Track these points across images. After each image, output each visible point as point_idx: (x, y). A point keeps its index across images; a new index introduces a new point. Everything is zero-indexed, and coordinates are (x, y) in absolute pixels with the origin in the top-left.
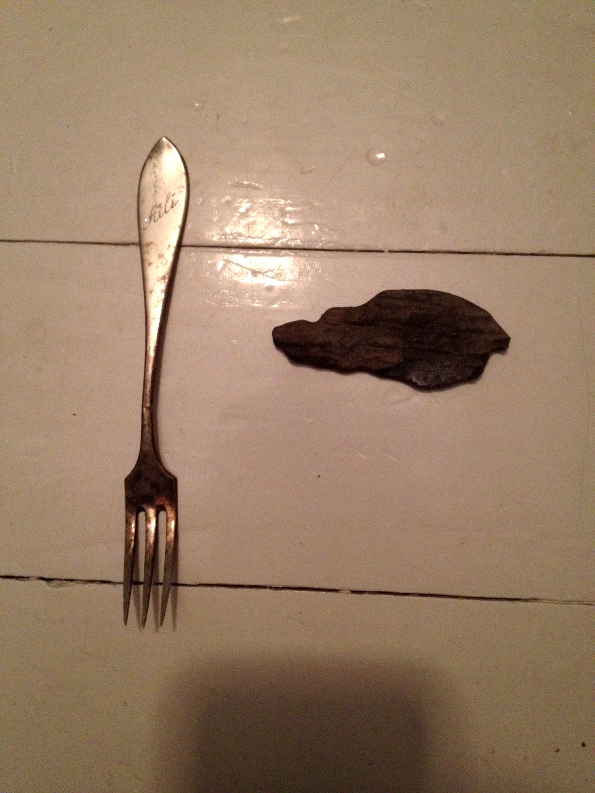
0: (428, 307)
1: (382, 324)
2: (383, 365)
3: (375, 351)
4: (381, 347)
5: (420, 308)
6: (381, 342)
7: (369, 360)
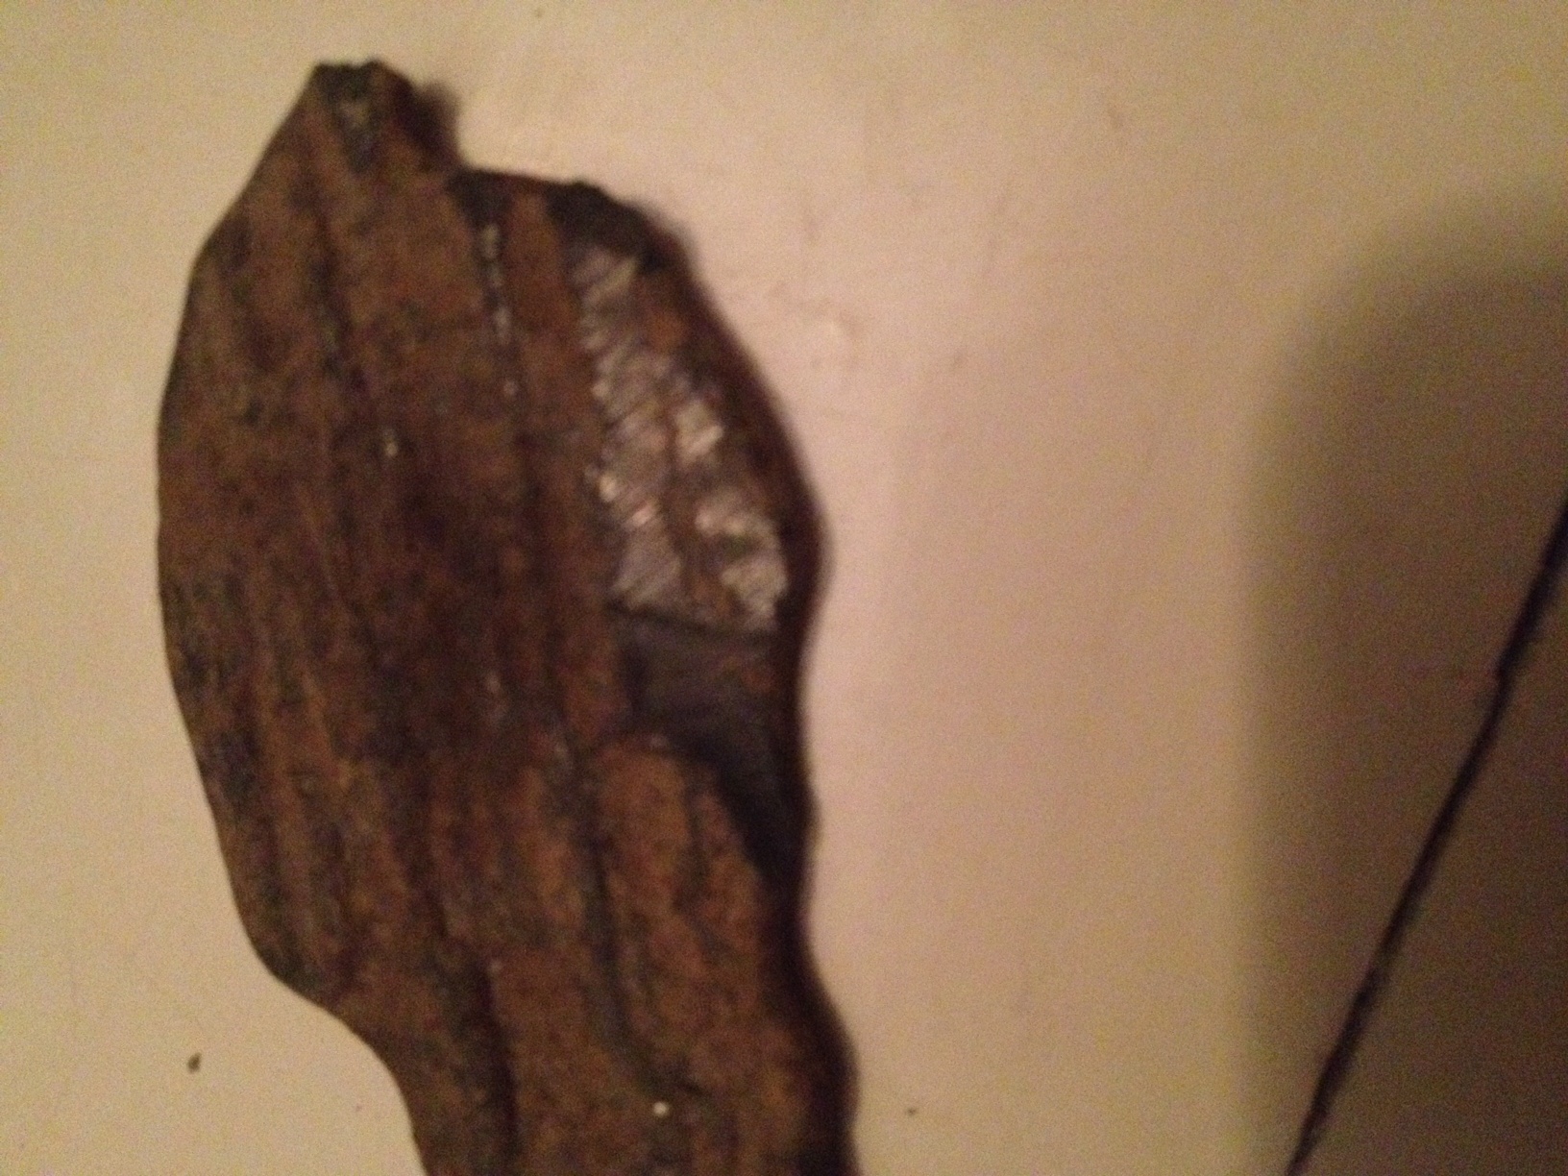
0: (268, 659)
1: (458, 924)
2: (719, 851)
3: (642, 923)
4: (602, 891)
5: (291, 702)
6: (575, 902)
7: (712, 949)
